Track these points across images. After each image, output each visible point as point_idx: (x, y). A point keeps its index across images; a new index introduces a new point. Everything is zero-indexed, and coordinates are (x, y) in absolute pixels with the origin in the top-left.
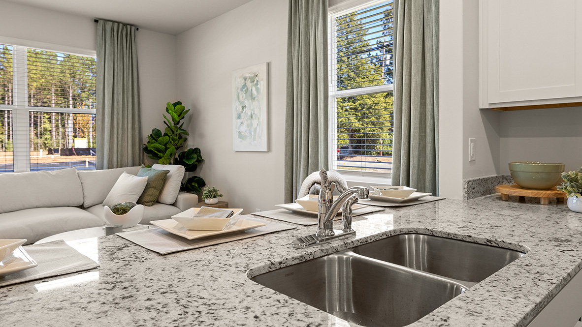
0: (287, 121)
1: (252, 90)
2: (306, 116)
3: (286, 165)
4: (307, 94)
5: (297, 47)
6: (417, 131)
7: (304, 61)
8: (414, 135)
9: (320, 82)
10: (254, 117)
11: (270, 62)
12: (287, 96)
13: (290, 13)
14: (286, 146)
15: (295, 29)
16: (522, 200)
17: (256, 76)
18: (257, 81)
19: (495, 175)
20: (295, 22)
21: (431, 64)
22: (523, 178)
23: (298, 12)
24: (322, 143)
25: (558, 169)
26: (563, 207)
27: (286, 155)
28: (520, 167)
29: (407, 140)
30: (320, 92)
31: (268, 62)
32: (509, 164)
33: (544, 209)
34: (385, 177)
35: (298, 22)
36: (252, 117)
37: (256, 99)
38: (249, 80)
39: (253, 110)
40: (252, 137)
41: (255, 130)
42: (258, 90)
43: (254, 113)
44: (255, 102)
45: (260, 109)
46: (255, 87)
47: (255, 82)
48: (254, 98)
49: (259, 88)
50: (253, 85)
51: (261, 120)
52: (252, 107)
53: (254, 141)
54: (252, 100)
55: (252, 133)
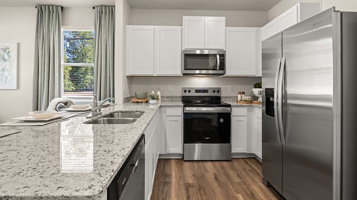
0: (34, 74)
1: (4, 56)
2: (48, 73)
3: (34, 96)
4: (48, 62)
5: (42, 40)
6: (104, 82)
7: (47, 47)
8: (103, 83)
9: (56, 58)
10: (5, 70)
11: (20, 43)
12: (35, 62)
13: (37, 22)
14: (34, 87)
15: (40, 30)
16: (137, 102)
17: (8, 48)
18: (9, 51)
19: (129, 96)
20: (40, 28)
21: (109, 59)
22: (139, 96)
23: (42, 23)
24: (57, 85)
25: (147, 93)
26: (148, 103)
27: (34, 91)
28: (138, 93)
29: (100, 85)
30: (56, 62)
31: (18, 42)
32: (135, 92)
33: (144, 104)
34: (89, 99)
35: (42, 28)
36: (3, 70)
37: (7, 61)
38: (2, 50)
39: (5, 67)
40: (4, 82)
41: (6, 78)
42: (9, 56)
43: (5, 68)
44: (6, 62)
45: (11, 66)
46: (7, 55)
47: (7, 51)
48: (6, 60)
49: (10, 55)
50: (5, 53)
51: (12, 73)
52: (4, 65)
53: (5, 83)
54: (4, 61)
55: (4, 79)
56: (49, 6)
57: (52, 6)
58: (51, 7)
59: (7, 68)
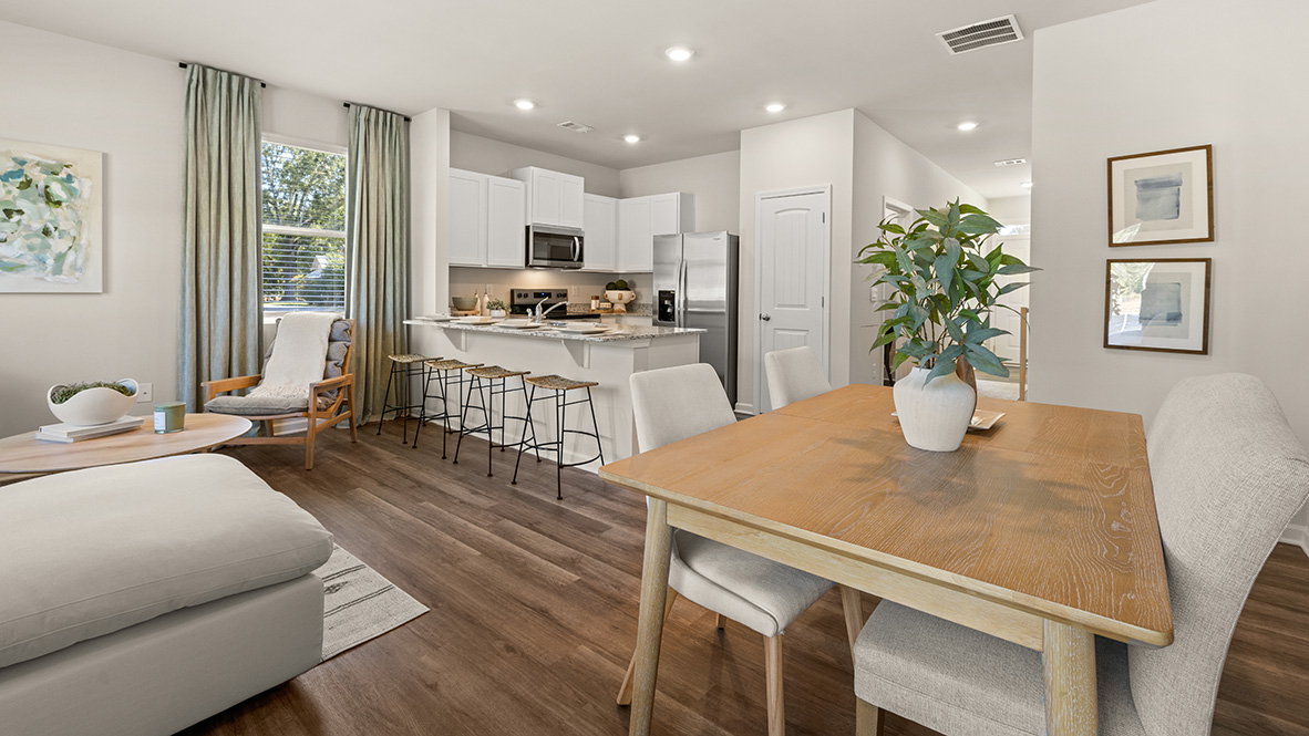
1: (47, 187)
10: (56, 234)
11: (110, 154)
17: (67, 166)
18: (69, 176)
31: (104, 151)
36: (46, 232)
37: (64, 204)
38: (39, 168)
39: (51, 222)
40: (49, 268)
41: (60, 258)
42: (72, 193)
43: (56, 228)
44: (59, 210)
45: (79, 223)
46: (63, 186)
47: (63, 175)
48: (59, 203)
49: (75, 189)
50: (54, 180)
51: (83, 242)
52: (47, 216)
53: (54, 275)
54: (47, 203)
55: (50, 262)
56: (230, 74)
57: (242, 78)
58: (235, 80)
59: (61, 228)
